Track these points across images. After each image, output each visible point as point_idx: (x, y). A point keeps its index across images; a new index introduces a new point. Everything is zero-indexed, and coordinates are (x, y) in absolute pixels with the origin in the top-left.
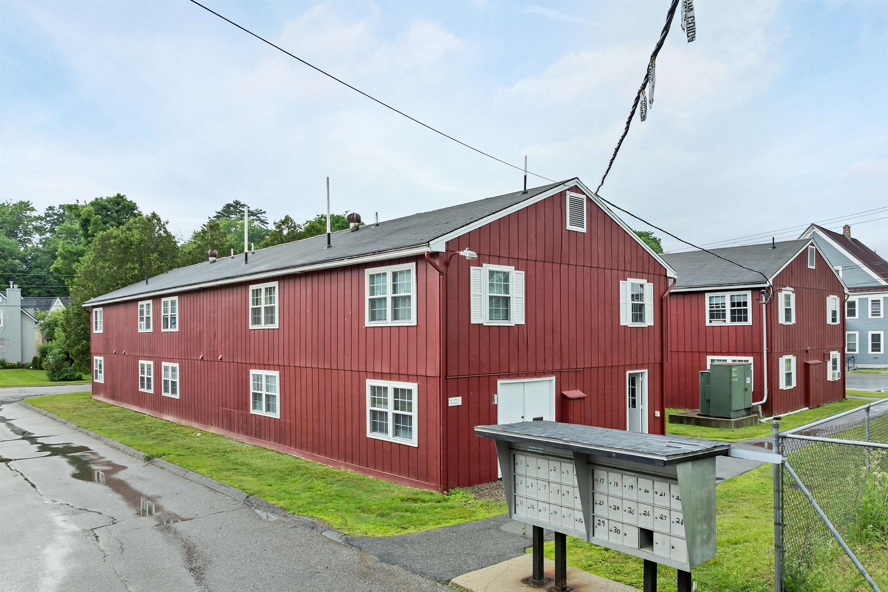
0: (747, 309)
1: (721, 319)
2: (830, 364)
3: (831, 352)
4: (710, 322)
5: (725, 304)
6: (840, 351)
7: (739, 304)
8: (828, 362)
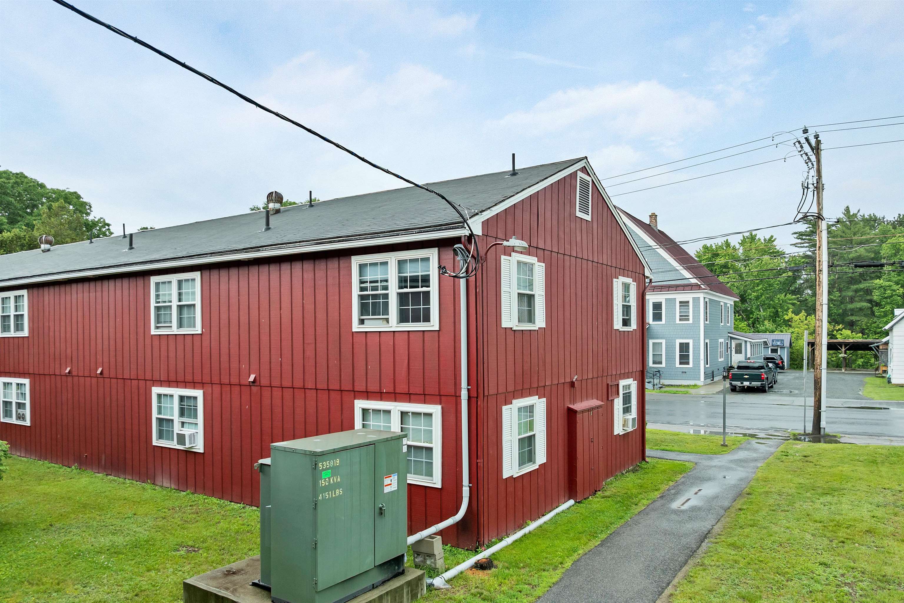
0: (428, 292)
1: (381, 317)
2: (618, 404)
3: (620, 381)
4: (362, 322)
5: (387, 281)
6: (638, 378)
7: (414, 281)
8: (616, 401)
